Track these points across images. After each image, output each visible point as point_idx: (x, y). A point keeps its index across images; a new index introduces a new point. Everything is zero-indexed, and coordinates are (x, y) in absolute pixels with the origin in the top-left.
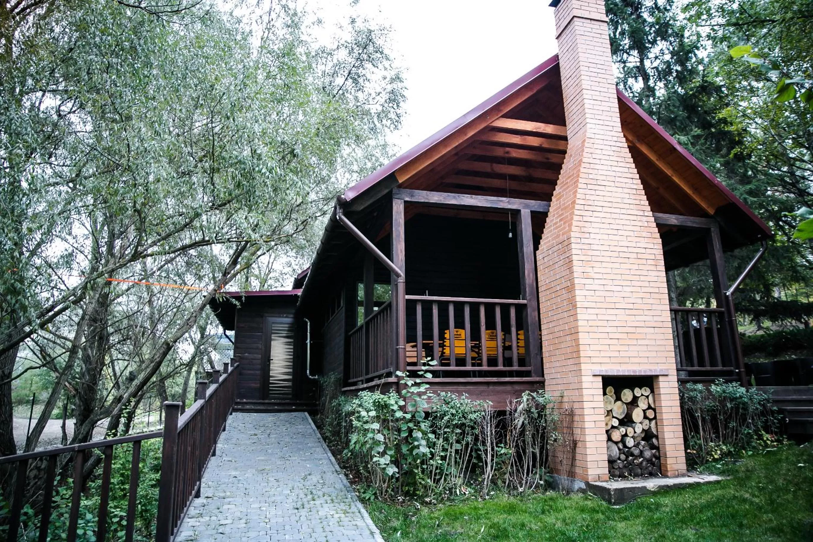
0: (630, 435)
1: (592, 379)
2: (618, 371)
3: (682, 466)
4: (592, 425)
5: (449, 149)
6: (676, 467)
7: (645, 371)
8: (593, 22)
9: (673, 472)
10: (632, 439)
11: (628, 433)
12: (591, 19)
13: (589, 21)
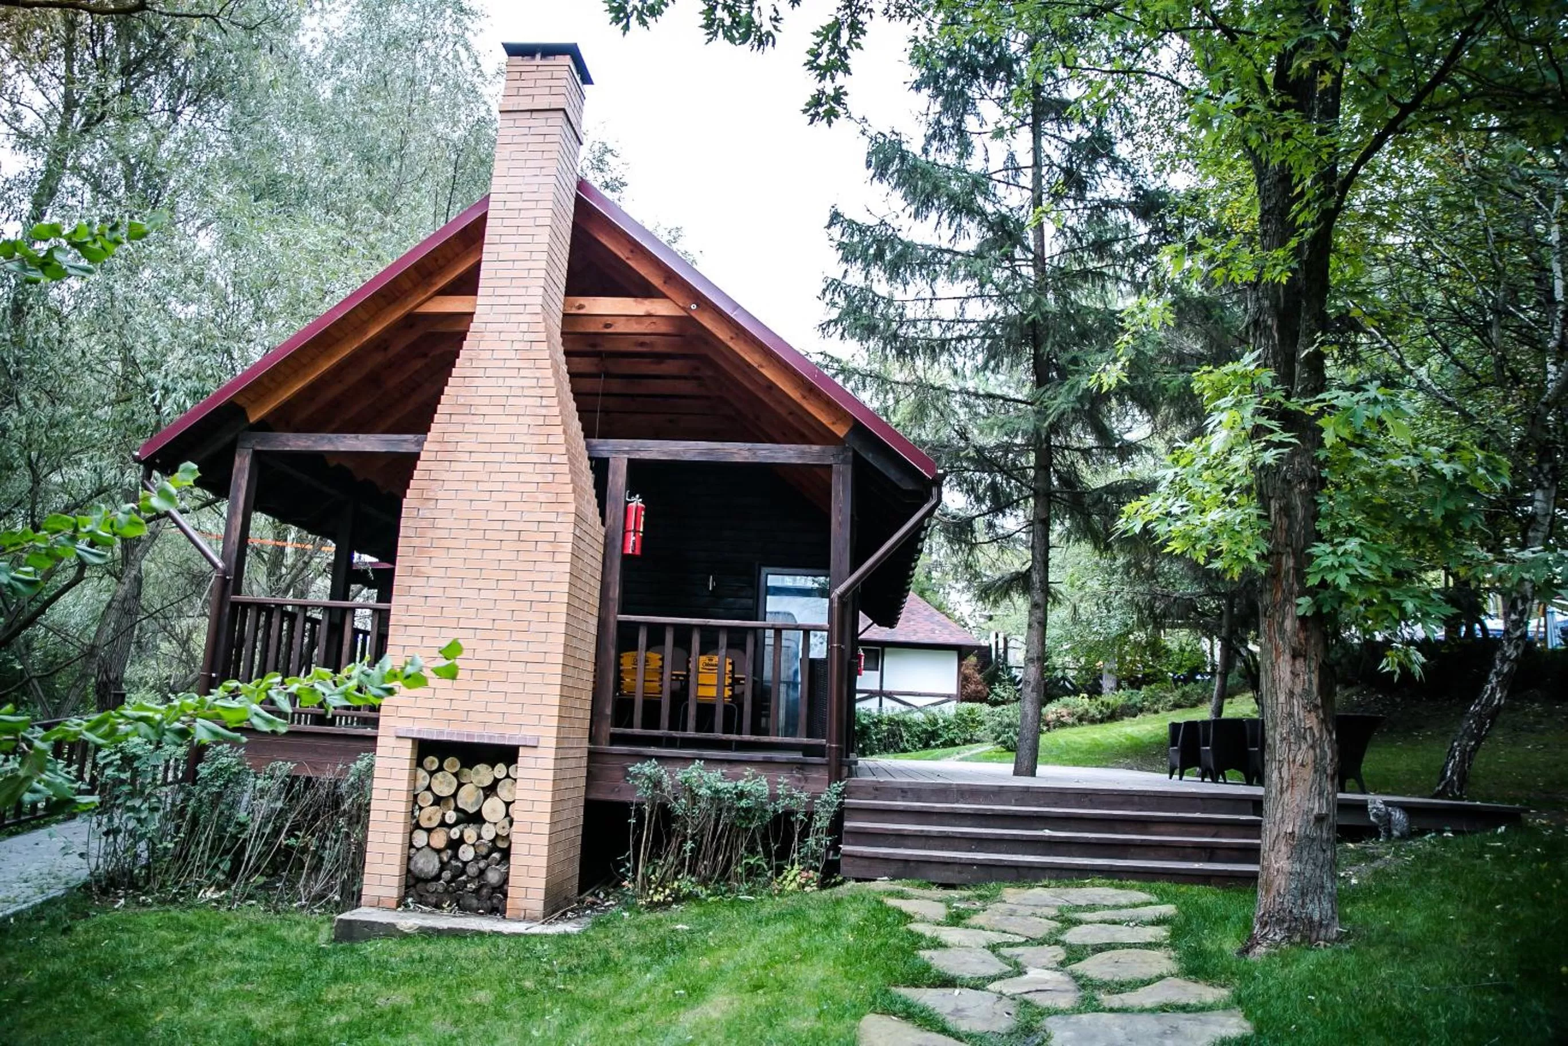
0: (470, 841)
1: (393, 742)
2: (442, 732)
3: (536, 903)
4: (382, 816)
5: (334, 361)
6: (523, 904)
7: (490, 737)
8: (535, 115)
9: (516, 912)
10: (472, 849)
11: (465, 837)
12: (532, 111)
13: (528, 115)
